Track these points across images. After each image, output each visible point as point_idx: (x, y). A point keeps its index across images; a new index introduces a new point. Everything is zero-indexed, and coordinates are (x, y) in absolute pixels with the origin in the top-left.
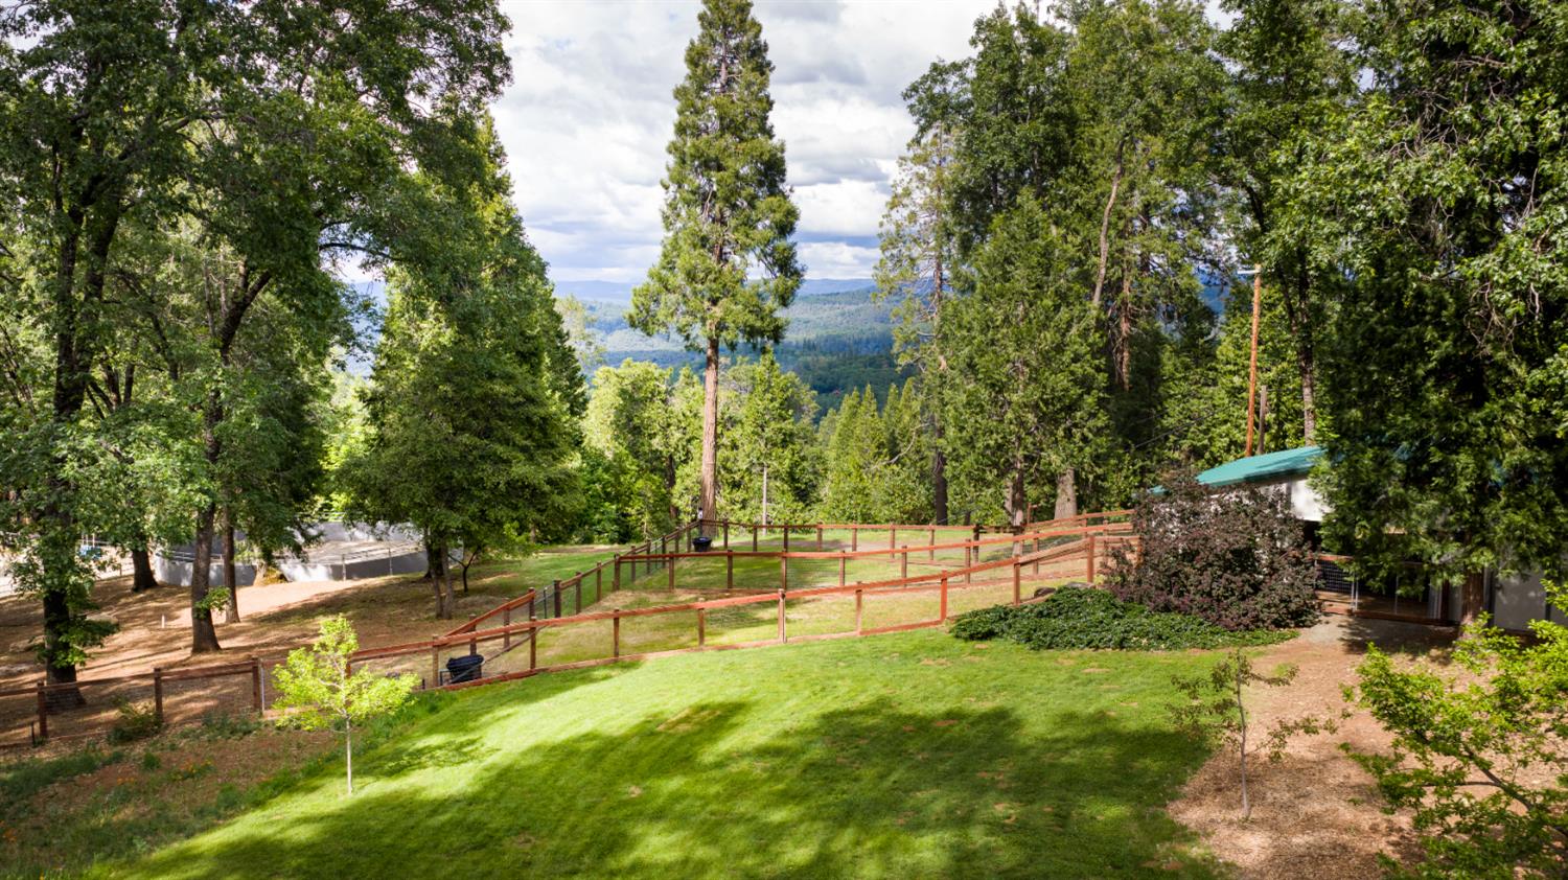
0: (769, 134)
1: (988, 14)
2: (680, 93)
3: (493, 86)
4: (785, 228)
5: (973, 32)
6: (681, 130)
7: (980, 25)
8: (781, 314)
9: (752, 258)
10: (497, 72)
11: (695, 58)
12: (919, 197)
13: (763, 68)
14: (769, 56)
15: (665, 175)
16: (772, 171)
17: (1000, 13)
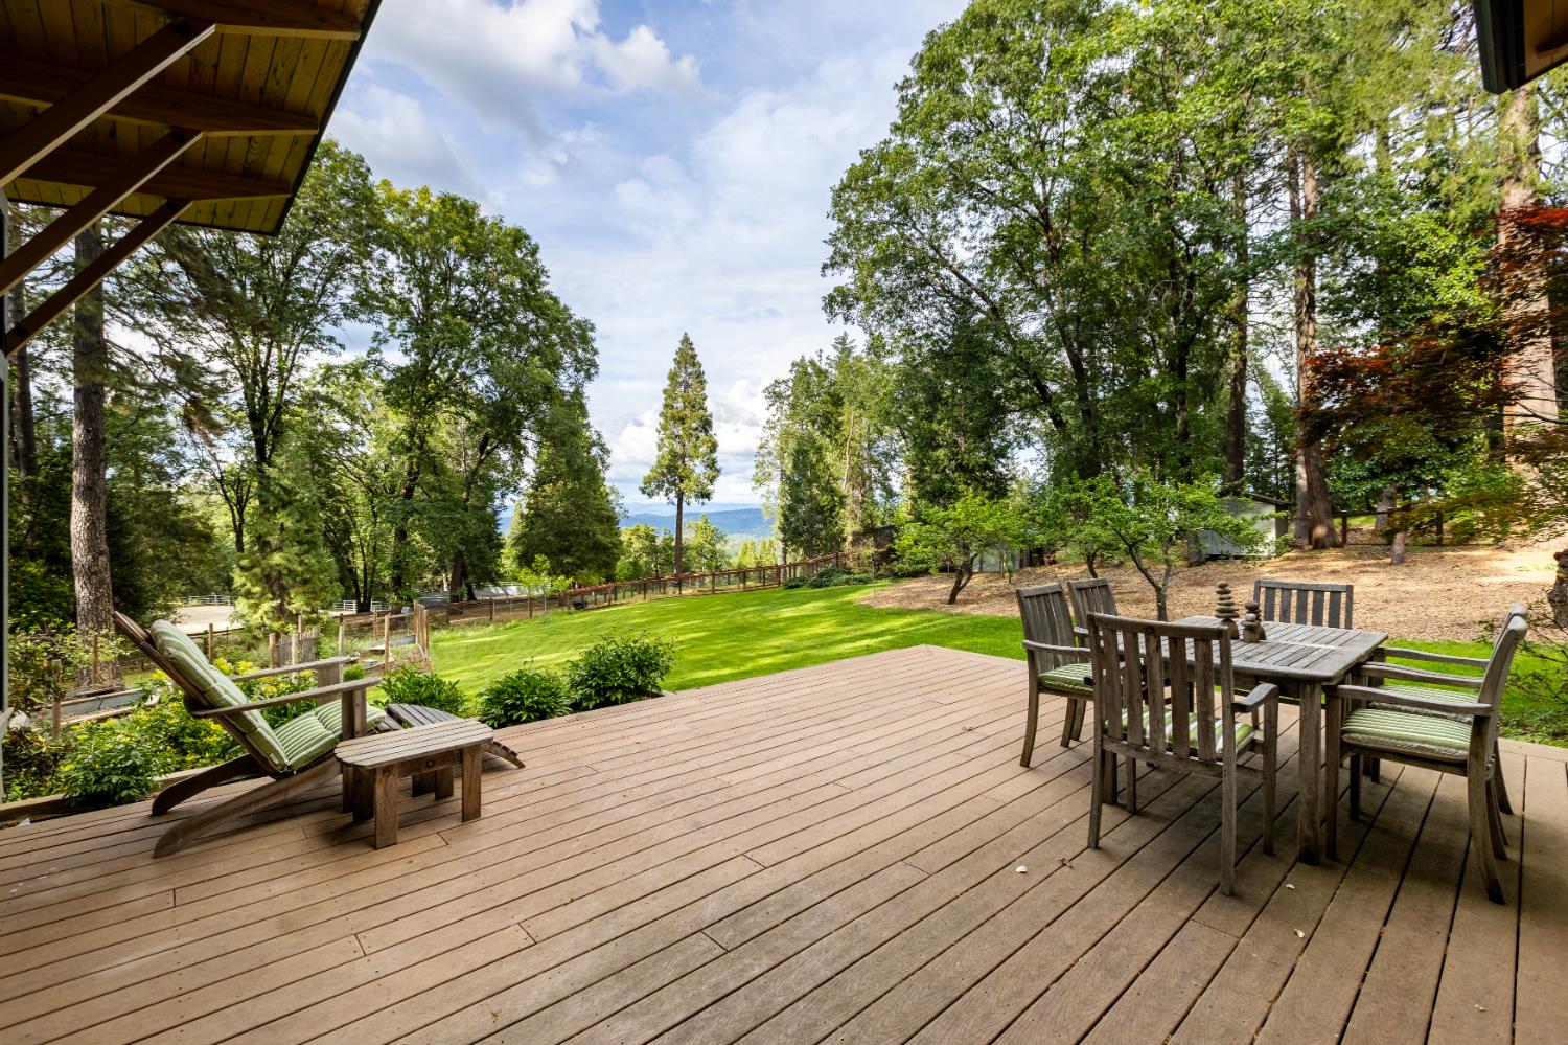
0: (705, 410)
1: (798, 360)
2: (665, 392)
3: (589, 377)
4: (713, 447)
5: (790, 368)
6: (666, 406)
7: (794, 365)
8: (710, 487)
9: (697, 462)
10: (592, 371)
11: (673, 377)
12: (772, 444)
13: (702, 382)
14: (705, 377)
15: (659, 427)
16: (706, 424)
17: (802, 360)
